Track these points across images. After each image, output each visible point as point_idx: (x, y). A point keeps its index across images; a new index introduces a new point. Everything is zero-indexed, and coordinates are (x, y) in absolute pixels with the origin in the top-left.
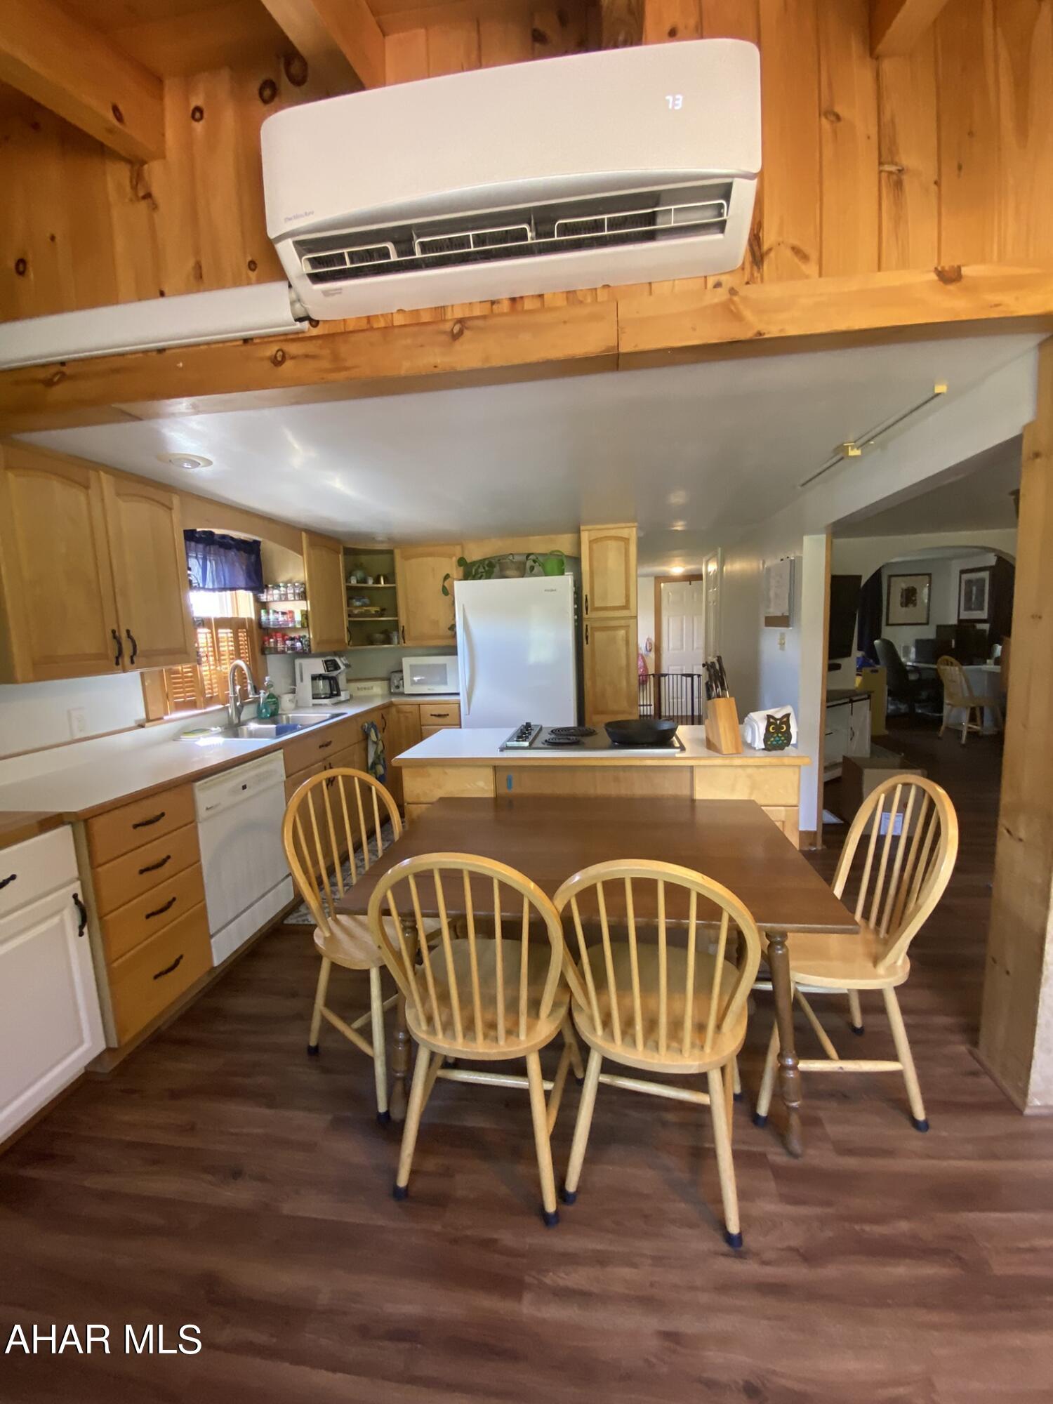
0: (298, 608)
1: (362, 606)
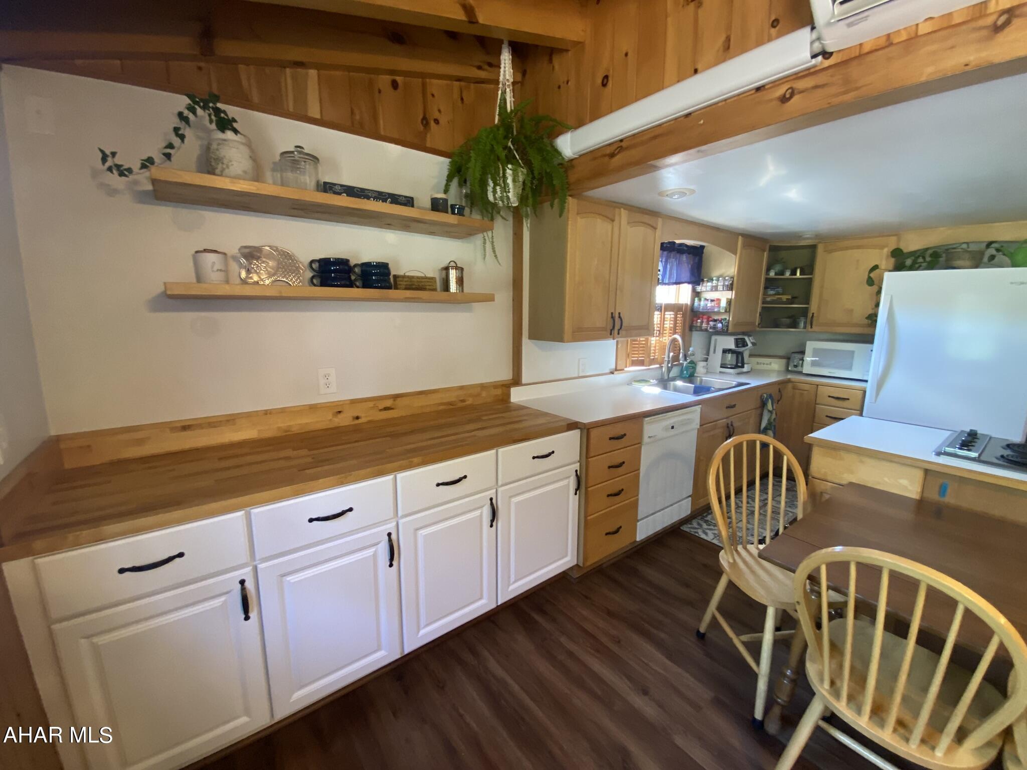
0: (724, 296)
1: (775, 294)
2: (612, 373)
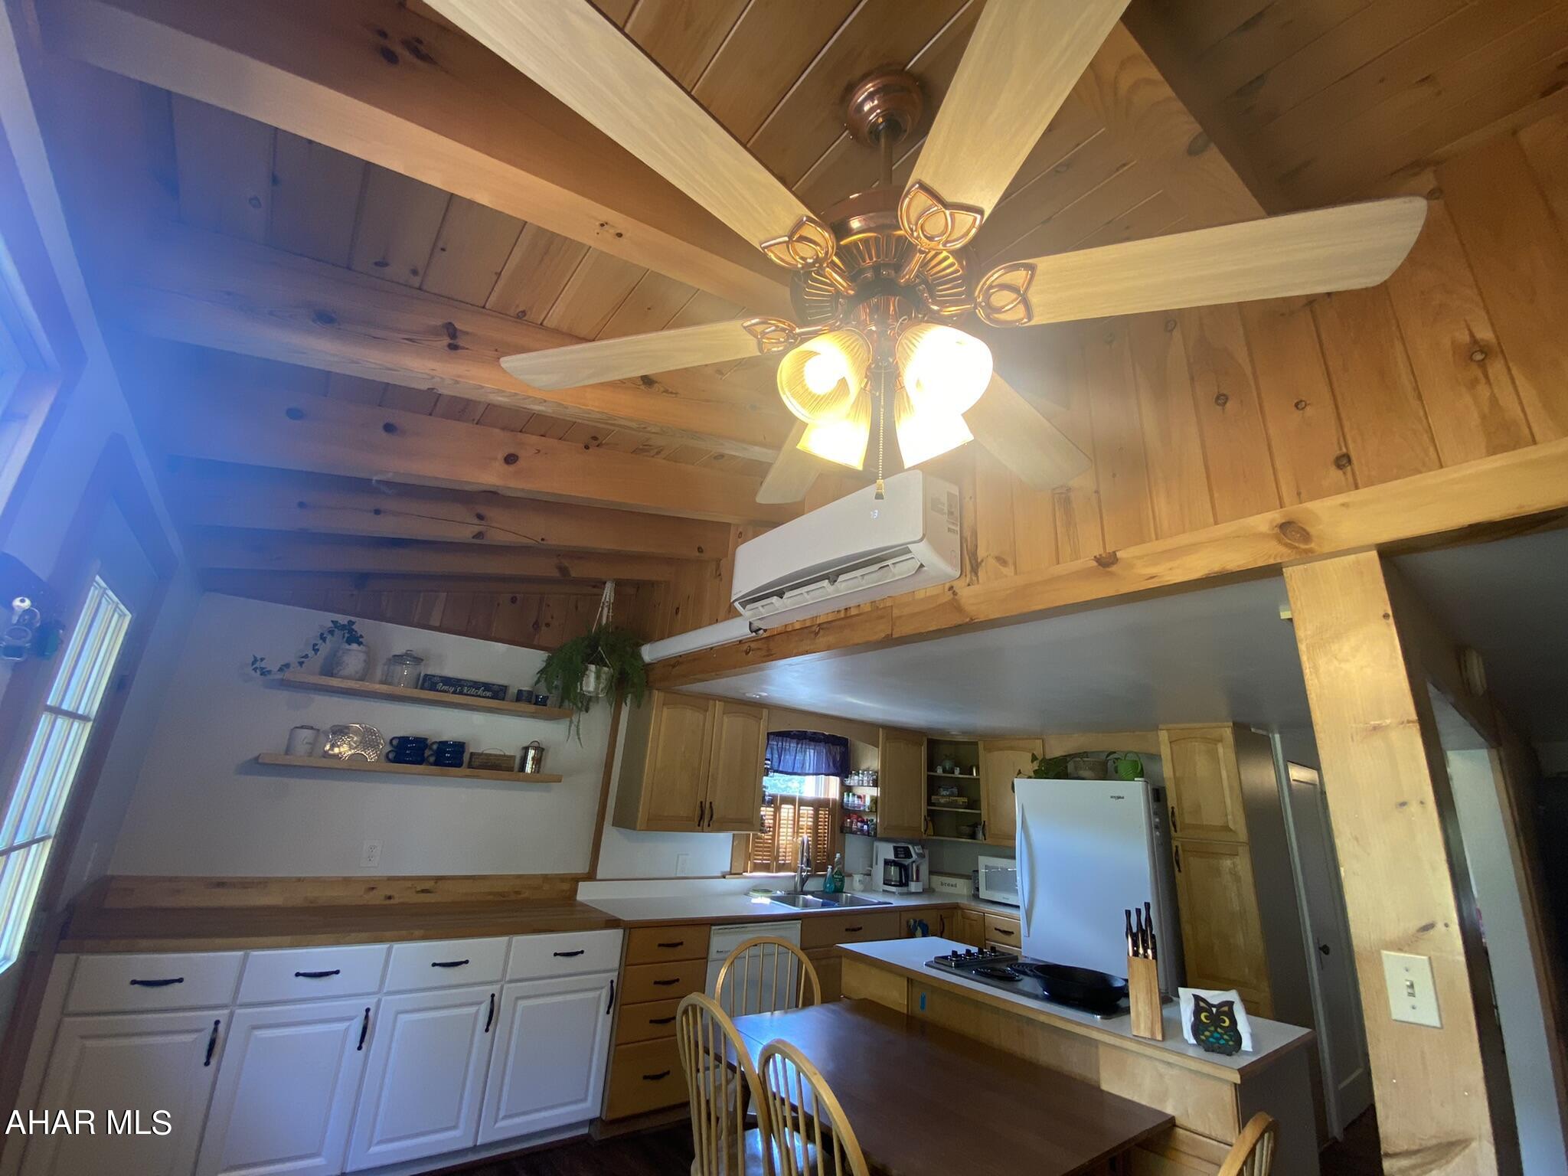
1: (949, 796)
2: (724, 877)
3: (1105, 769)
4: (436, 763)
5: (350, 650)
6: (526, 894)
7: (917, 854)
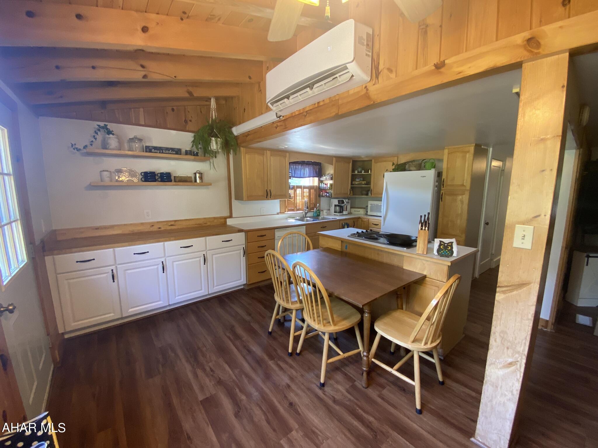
0: (330, 182)
1: (359, 181)
2: (278, 214)
3: (420, 167)
4: (161, 181)
5: (110, 137)
6: (209, 224)
7: (347, 202)
